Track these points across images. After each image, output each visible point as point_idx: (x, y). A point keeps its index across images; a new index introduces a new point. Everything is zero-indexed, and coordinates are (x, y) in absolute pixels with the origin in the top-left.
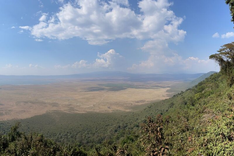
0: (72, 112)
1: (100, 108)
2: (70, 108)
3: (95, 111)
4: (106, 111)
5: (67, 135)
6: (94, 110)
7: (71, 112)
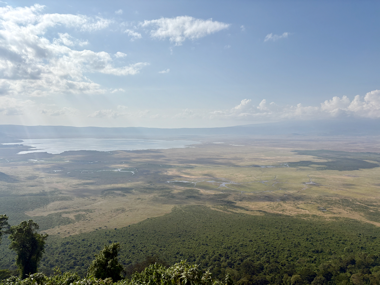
0: (231, 210)
1: (298, 208)
2: (225, 201)
3: (287, 213)
4: (314, 216)
5: (218, 260)
6: (283, 210)
7: (228, 211)
